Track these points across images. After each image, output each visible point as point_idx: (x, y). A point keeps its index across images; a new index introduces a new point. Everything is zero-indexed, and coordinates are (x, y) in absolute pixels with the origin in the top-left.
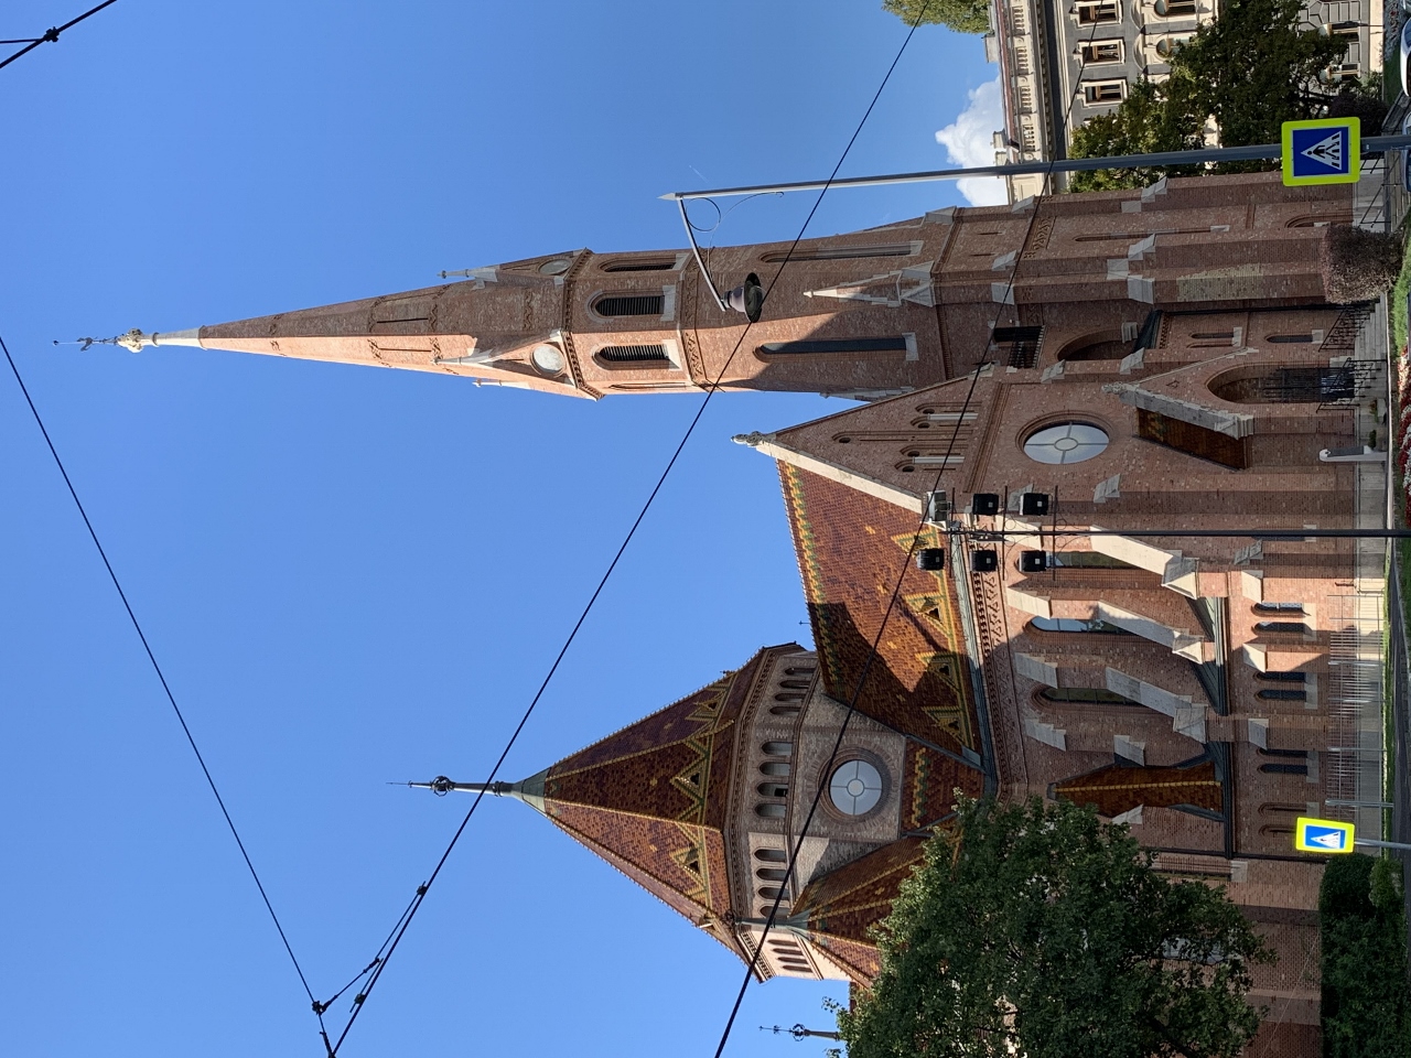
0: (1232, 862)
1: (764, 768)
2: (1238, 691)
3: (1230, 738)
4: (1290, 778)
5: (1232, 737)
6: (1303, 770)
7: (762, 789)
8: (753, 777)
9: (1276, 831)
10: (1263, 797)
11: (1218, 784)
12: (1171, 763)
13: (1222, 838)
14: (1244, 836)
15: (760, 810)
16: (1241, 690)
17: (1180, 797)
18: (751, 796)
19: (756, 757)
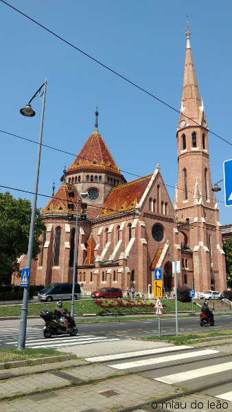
1: (96, 177)
4: (90, 278)
5: (96, 267)
7: (92, 176)
8: (94, 174)
9: (81, 275)
10: (87, 273)
11: (89, 264)
12: (94, 256)
13: (79, 266)
14: (80, 270)
15: (88, 176)
16: (104, 269)
18: (90, 174)
19: (98, 175)
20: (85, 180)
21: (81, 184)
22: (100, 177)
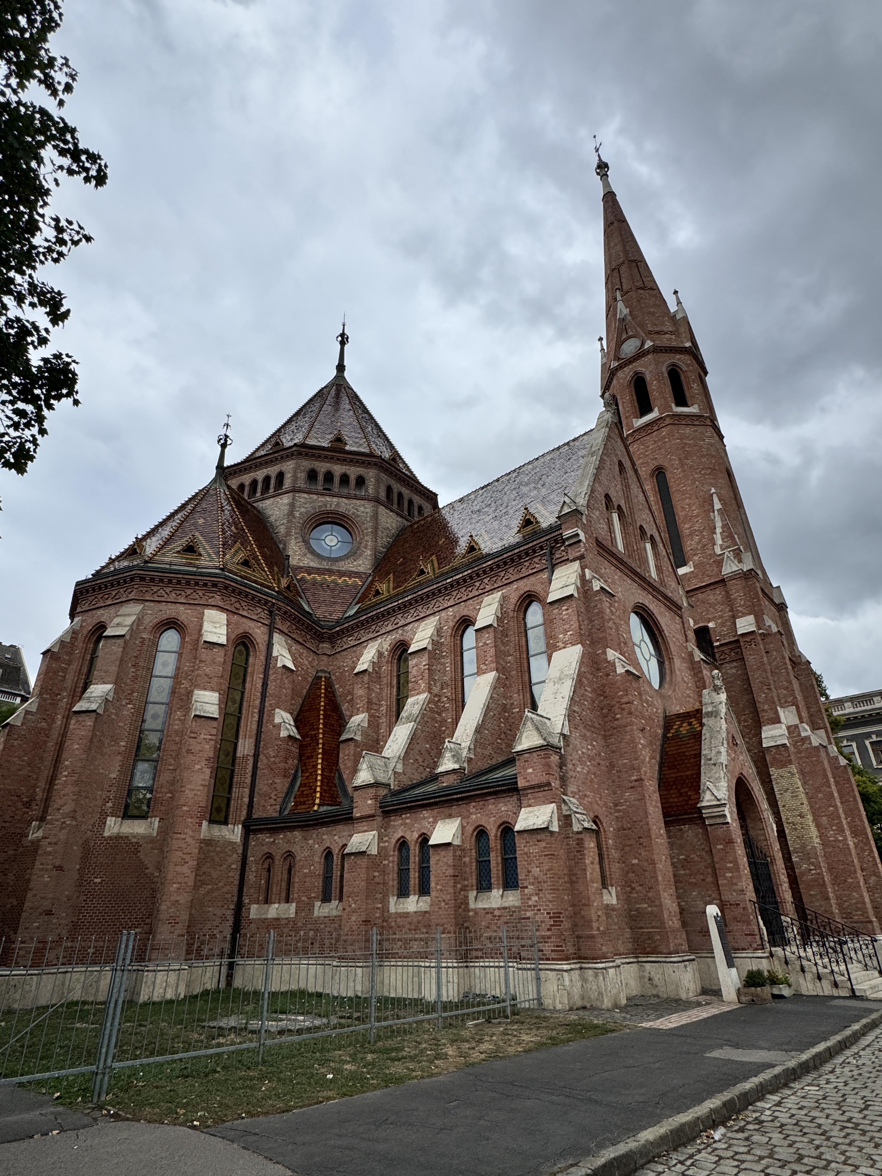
0: (240, 826)
1: (344, 478)
2: (407, 818)
3: (357, 814)
4: (319, 883)
5: (358, 815)
6: (326, 899)
7: (329, 477)
8: (338, 469)
9: (269, 870)
10: (301, 854)
11: (316, 808)
12: (342, 766)
13: (264, 815)
14: (266, 838)
15: (312, 475)
16: (408, 821)
17: (307, 774)
18: (322, 467)
19: (353, 472)
20: (301, 484)
21: (285, 500)
22: (361, 481)
